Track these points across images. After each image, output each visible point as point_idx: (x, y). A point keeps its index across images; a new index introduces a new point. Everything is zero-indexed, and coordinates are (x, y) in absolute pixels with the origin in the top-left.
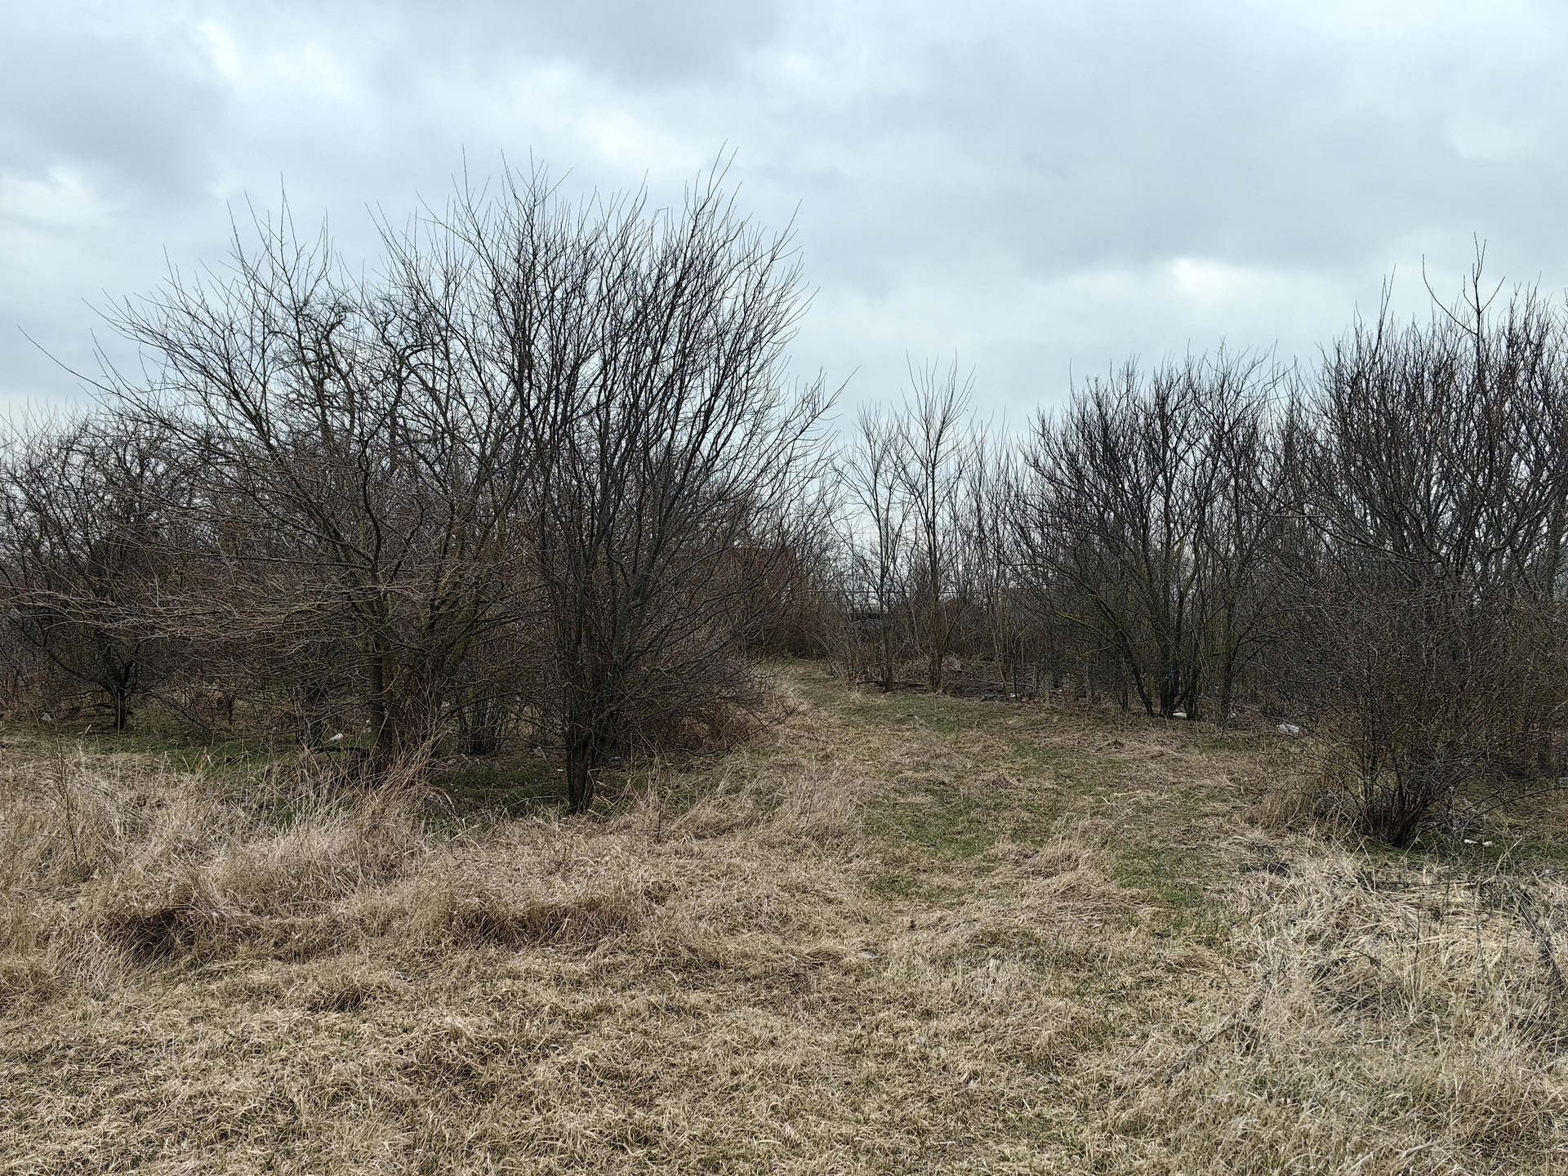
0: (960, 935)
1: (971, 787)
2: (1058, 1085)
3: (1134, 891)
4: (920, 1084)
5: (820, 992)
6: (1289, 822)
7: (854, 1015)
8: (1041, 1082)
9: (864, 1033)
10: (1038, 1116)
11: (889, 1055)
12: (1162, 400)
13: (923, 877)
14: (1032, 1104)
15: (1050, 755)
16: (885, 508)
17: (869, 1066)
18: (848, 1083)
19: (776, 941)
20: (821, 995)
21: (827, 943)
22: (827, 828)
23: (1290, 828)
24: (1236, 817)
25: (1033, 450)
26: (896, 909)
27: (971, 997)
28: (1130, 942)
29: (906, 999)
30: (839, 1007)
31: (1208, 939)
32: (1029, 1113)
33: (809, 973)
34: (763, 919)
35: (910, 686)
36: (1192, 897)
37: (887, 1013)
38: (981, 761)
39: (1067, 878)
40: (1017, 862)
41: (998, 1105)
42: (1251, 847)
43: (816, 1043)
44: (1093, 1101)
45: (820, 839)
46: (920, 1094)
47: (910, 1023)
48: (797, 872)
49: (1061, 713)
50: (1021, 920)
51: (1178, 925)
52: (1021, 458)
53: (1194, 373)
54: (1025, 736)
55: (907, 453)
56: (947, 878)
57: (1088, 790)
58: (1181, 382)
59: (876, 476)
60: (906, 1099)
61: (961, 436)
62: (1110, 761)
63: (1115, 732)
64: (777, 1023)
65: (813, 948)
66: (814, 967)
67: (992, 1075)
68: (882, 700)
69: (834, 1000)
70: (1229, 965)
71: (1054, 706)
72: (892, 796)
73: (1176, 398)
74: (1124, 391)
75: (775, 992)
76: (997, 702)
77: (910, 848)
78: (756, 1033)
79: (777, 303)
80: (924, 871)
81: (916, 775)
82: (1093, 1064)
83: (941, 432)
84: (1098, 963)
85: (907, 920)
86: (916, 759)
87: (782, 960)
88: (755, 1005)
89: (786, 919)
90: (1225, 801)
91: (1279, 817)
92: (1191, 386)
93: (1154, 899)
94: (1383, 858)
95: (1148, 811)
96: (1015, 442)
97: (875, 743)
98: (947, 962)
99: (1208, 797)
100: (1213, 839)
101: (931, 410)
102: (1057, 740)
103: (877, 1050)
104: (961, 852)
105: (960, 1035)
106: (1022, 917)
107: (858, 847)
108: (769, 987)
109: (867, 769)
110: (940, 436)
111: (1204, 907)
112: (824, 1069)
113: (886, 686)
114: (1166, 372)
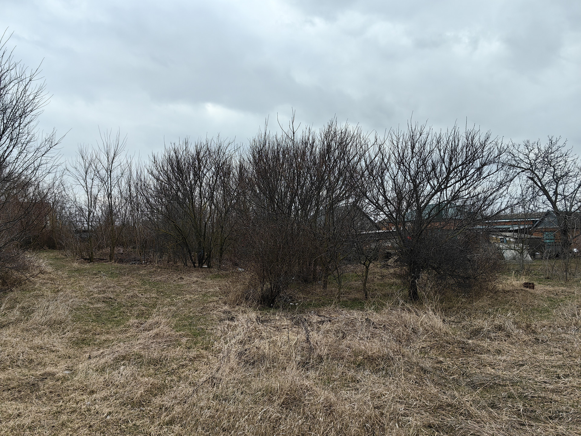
0: (109, 359)
1: (122, 299)
2: (143, 411)
3: (181, 333)
4: (86, 421)
5: (44, 390)
6: (236, 302)
7: (59, 398)
8: (136, 411)
9: (63, 404)
10: (134, 425)
11: (74, 411)
12: (198, 153)
13: (97, 336)
14: (132, 421)
15: (155, 284)
16: (90, 187)
17: (64, 417)
18: (53, 426)
19: (25, 371)
20: (44, 391)
21: (50, 369)
22: (55, 321)
23: (237, 304)
24: (220, 302)
25: (151, 168)
26: (84, 351)
27: (112, 382)
28: (178, 352)
29: (83, 387)
30: (53, 395)
31: (206, 347)
32: (130, 424)
33: (40, 383)
34: (19, 363)
35: (101, 260)
36: (202, 332)
37: (74, 394)
38: (127, 288)
39: (156, 331)
40: (137, 326)
41: (118, 424)
42: (225, 312)
43: (40, 412)
44: (156, 415)
45: (51, 326)
46: (85, 426)
47: (84, 397)
48: (38, 341)
49: (161, 268)
50: (136, 349)
51: (195, 344)
52: (146, 171)
53: (209, 145)
54: (147, 277)
55: (100, 166)
56: (108, 336)
57: (169, 297)
58: (205, 147)
59: (86, 174)
60: (79, 428)
61: (122, 160)
62: (178, 285)
63: (181, 274)
64: (21, 406)
65: (42, 372)
66: (42, 380)
67: (117, 412)
68: (87, 266)
69: (51, 392)
70: (212, 356)
71: (159, 265)
72: (87, 305)
73: (203, 153)
74: (184, 149)
75: (23, 393)
76: (136, 265)
77: (92, 326)
78: (10, 412)
79: (34, 99)
80: (98, 334)
81: (99, 296)
82: (157, 401)
83: (114, 158)
84: (164, 362)
85: (87, 355)
86: (99, 289)
87: (27, 379)
88: (12, 400)
89: (31, 361)
90: (217, 296)
91: (234, 301)
92: (208, 149)
93: (188, 335)
94: (265, 312)
95: (190, 302)
96: (144, 165)
97: (83, 283)
98: (103, 370)
99: (212, 295)
100: (211, 311)
101: (109, 149)
102: (159, 278)
103: (68, 410)
104: (115, 325)
105: (105, 399)
106: (137, 348)
107: (68, 328)
108: (19, 391)
109: (77, 295)
110: (113, 160)
111: (206, 335)
112: (42, 422)
113: (90, 260)
114: (199, 143)
